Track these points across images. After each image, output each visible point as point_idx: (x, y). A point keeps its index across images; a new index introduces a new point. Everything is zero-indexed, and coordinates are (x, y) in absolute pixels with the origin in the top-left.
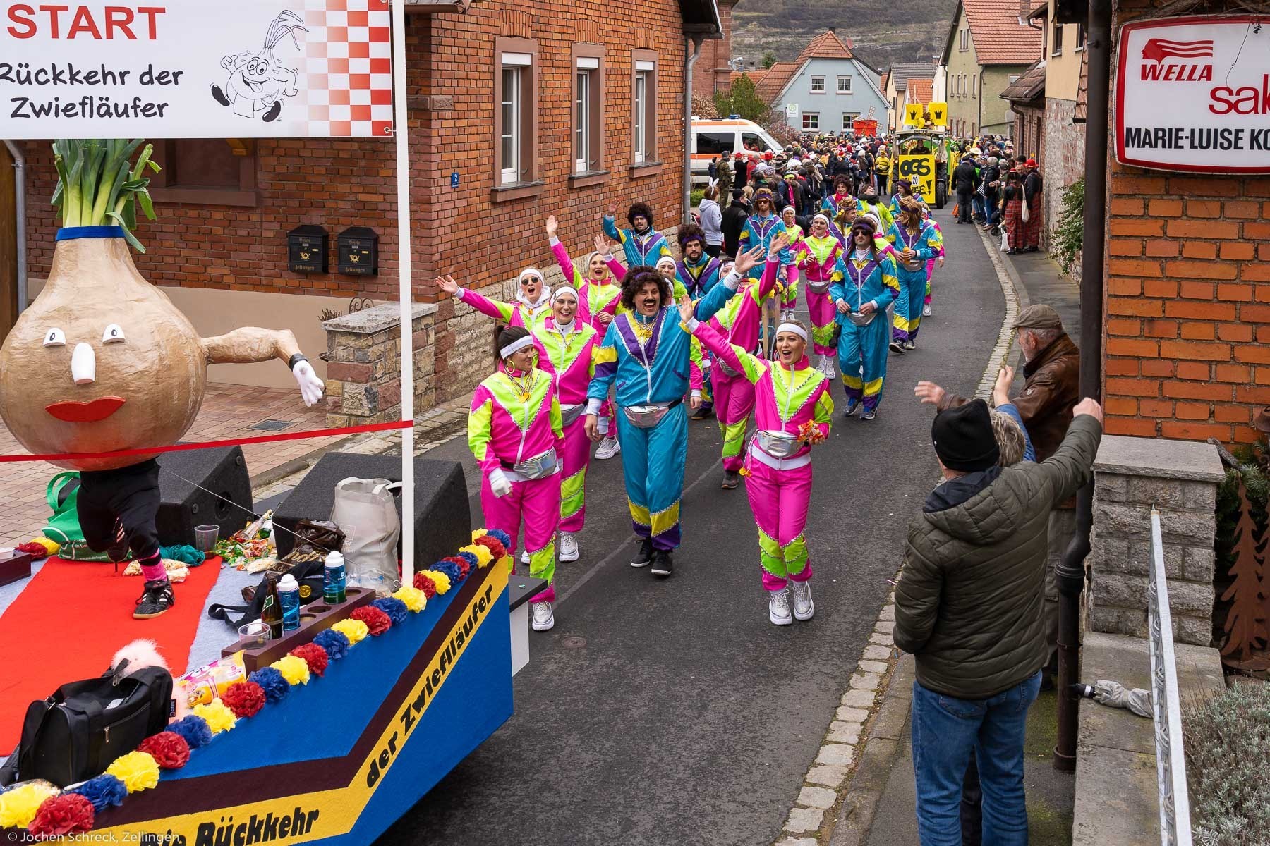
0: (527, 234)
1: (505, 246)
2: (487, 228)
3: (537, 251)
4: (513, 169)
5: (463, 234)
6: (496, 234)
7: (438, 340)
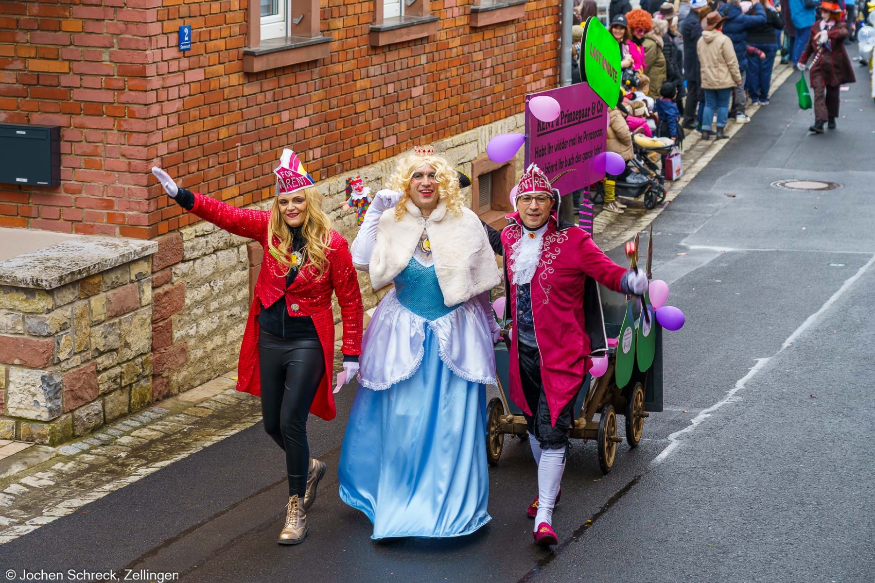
0: (301, 123)
1: (266, 144)
2: (236, 116)
3: (318, 152)
4: (280, 16)
5: (198, 126)
6: (250, 123)
7: (157, 299)
